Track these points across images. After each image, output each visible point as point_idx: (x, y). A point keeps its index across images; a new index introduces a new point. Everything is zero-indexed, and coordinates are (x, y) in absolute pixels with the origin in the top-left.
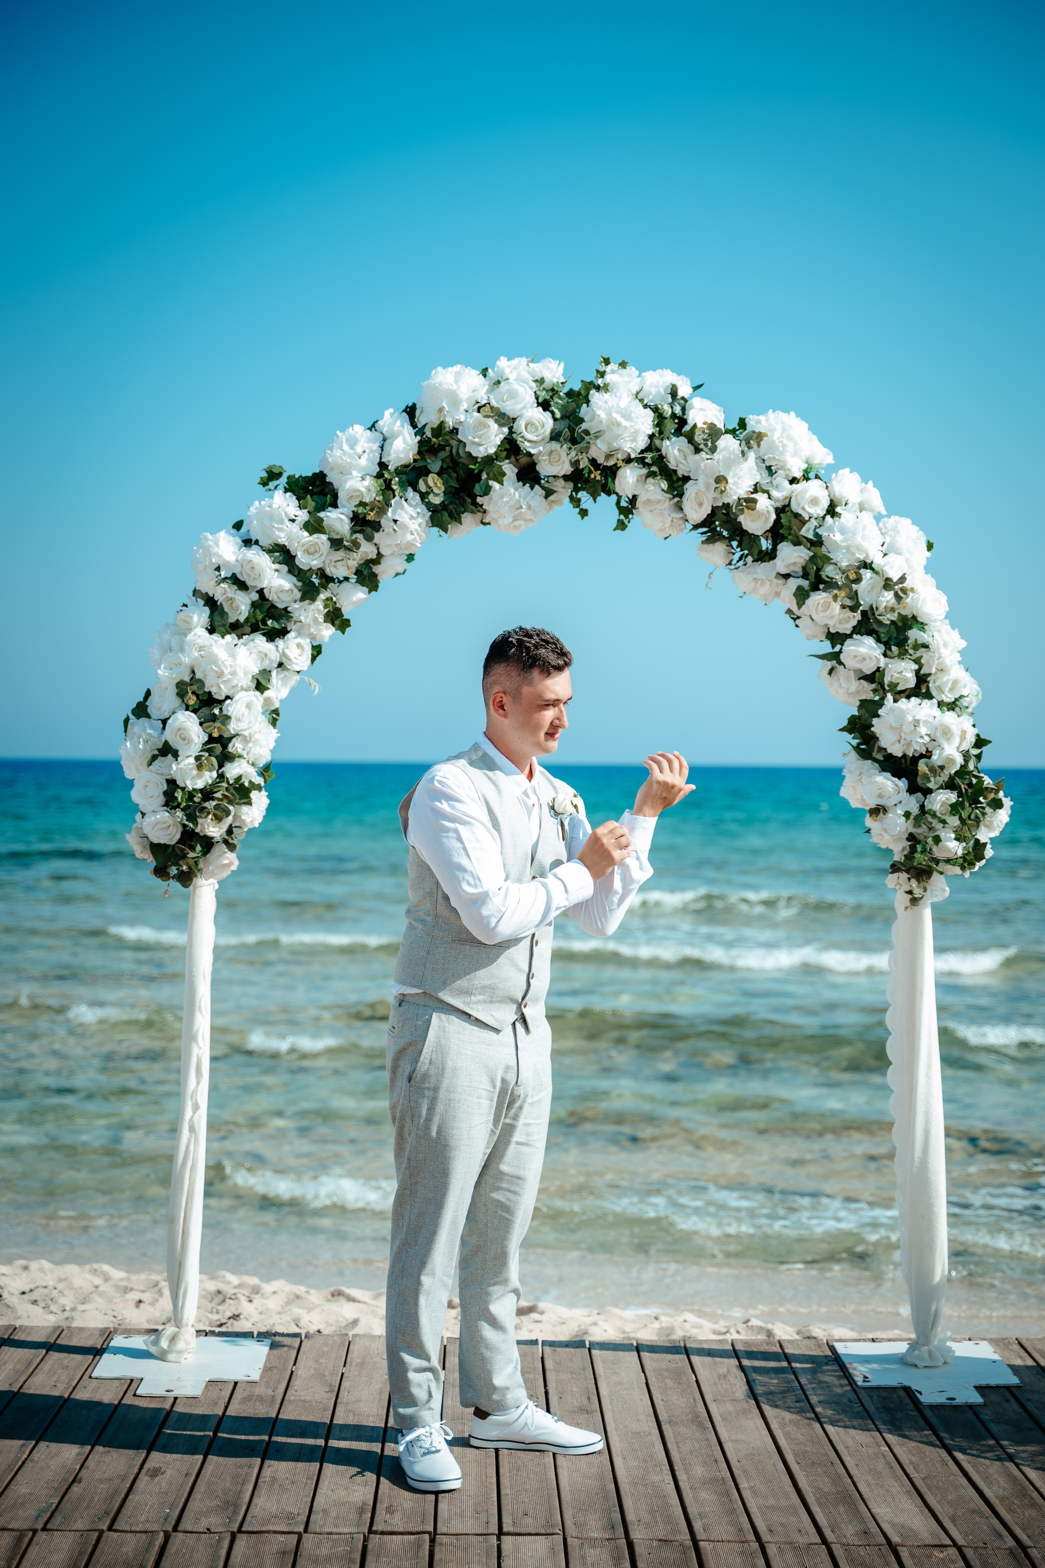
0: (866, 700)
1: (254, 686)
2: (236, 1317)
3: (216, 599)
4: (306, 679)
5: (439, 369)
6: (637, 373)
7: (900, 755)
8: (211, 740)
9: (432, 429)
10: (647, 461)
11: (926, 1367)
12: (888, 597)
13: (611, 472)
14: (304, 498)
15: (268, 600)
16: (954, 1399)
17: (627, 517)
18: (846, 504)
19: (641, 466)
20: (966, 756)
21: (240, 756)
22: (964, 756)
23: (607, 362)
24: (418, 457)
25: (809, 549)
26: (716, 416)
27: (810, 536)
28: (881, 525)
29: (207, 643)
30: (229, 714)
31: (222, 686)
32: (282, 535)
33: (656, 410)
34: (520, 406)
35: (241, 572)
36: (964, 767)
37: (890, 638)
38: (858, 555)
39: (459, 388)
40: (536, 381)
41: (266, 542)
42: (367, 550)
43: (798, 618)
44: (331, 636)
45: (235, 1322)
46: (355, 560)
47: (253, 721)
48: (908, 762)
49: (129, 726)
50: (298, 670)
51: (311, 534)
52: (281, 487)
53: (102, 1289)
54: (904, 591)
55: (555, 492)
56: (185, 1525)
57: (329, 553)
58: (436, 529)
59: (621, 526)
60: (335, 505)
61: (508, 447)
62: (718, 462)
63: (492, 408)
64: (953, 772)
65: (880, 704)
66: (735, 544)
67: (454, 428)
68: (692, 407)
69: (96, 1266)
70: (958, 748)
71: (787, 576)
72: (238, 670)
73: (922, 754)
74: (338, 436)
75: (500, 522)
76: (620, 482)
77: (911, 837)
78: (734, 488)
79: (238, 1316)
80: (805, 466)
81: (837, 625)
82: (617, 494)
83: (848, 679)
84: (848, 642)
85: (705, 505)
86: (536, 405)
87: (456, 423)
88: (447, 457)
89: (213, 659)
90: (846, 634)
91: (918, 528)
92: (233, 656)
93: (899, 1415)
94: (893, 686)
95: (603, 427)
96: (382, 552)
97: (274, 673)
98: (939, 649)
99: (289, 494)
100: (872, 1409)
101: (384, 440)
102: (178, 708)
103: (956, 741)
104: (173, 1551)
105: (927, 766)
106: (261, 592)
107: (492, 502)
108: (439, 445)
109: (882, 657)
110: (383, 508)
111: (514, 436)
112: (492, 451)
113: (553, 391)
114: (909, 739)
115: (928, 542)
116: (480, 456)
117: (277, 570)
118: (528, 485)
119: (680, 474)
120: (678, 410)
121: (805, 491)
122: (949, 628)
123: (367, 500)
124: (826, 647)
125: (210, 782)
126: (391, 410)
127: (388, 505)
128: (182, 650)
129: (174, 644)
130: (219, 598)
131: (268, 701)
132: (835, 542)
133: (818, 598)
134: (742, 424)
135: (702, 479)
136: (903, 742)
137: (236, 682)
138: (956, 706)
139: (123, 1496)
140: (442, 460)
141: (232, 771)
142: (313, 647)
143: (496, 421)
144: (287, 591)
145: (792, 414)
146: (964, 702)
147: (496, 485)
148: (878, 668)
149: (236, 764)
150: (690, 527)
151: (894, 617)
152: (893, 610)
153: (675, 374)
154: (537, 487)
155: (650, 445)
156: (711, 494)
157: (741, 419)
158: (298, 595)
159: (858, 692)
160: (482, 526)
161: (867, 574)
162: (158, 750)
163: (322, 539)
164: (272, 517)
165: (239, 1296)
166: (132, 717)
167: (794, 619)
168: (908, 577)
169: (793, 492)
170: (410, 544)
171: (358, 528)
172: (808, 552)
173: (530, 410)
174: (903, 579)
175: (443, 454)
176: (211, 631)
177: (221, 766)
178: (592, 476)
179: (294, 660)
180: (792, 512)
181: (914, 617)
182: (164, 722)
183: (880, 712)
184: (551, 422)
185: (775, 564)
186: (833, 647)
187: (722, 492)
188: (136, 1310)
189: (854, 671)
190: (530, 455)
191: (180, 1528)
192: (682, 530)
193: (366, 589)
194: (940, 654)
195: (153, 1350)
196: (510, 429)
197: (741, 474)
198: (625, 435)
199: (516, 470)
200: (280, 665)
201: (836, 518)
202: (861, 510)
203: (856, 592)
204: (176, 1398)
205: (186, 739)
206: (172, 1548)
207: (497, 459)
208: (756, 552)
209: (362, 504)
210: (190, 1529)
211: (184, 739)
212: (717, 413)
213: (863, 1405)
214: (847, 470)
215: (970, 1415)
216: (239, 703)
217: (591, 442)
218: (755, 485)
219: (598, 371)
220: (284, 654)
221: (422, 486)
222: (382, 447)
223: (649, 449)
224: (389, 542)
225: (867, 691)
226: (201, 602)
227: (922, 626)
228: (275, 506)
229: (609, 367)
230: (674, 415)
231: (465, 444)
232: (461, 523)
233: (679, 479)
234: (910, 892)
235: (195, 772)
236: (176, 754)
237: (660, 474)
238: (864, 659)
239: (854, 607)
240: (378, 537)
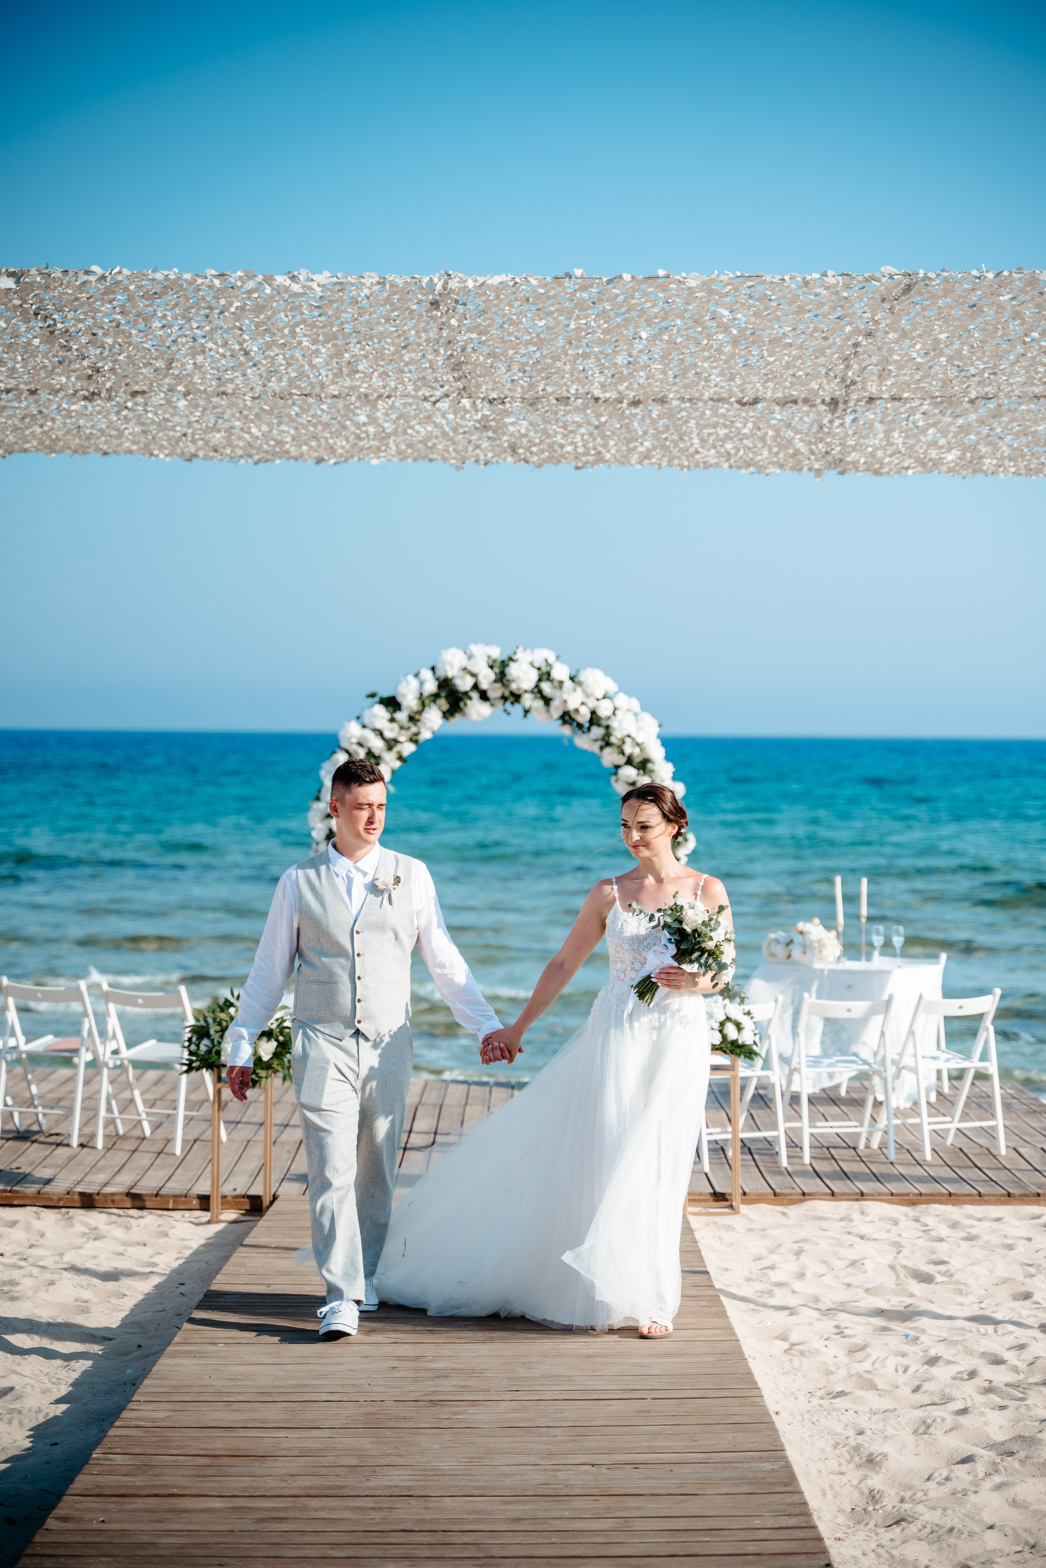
5: (446, 649)
6: (531, 652)
9: (443, 678)
12: (637, 750)
13: (519, 696)
14: (387, 707)
15: (372, 751)
18: (621, 709)
19: (532, 694)
23: (518, 648)
24: (437, 690)
25: (604, 730)
27: (605, 724)
28: (636, 717)
32: (379, 724)
33: (539, 669)
34: (481, 668)
35: (361, 740)
37: (639, 768)
38: (625, 732)
39: (454, 660)
40: (487, 656)
41: (371, 726)
42: (414, 729)
46: (409, 734)
51: (391, 724)
52: (377, 702)
54: (644, 747)
55: (496, 703)
57: (398, 731)
58: (445, 719)
59: (525, 716)
60: (401, 711)
61: (475, 687)
62: (564, 693)
63: (468, 669)
66: (574, 726)
67: (452, 679)
68: (554, 668)
71: (596, 740)
74: (401, 679)
75: (473, 714)
76: (523, 700)
78: (572, 704)
80: (604, 693)
81: (617, 762)
82: (523, 704)
83: (623, 784)
84: (622, 768)
85: (560, 711)
86: (487, 667)
87: (454, 677)
88: (449, 690)
90: (621, 765)
91: (655, 718)
95: (515, 677)
96: (421, 730)
99: (381, 705)
101: (422, 681)
106: (369, 748)
107: (468, 708)
108: (446, 686)
110: (422, 712)
111: (478, 681)
112: (468, 688)
113: (494, 661)
116: (463, 690)
117: (376, 739)
118: (484, 703)
119: (549, 697)
120: (548, 669)
121: (603, 704)
123: (415, 709)
126: (425, 669)
127: (423, 710)
130: (351, 751)
132: (615, 727)
133: (607, 750)
135: (558, 700)
140: (447, 692)
142: (391, 771)
143: (470, 676)
144: (380, 747)
145: (599, 670)
147: (470, 702)
150: (554, 718)
151: (640, 758)
152: (641, 755)
153: (548, 651)
154: (487, 703)
156: (562, 707)
157: (577, 670)
158: (385, 749)
160: (463, 718)
161: (628, 740)
163: (395, 726)
164: (375, 716)
168: (645, 742)
169: (598, 705)
170: (433, 726)
171: (411, 721)
173: (485, 670)
174: (643, 742)
175: (447, 689)
178: (511, 698)
180: (596, 714)
181: (648, 759)
184: (494, 674)
185: (590, 736)
187: (567, 706)
189: (625, 781)
190: (485, 690)
192: (551, 720)
193: (414, 746)
196: (476, 678)
197: (575, 698)
198: (525, 681)
199: (478, 696)
201: (616, 717)
202: (628, 711)
203: (624, 748)
207: (470, 692)
208: (583, 729)
209: (413, 710)
212: (564, 671)
214: (624, 693)
217: (511, 683)
218: (581, 703)
219: (514, 652)
221: (439, 703)
222: (421, 686)
223: (537, 686)
224: (424, 726)
226: (344, 752)
227: (652, 762)
228: (375, 710)
229: (519, 650)
230: (547, 672)
231: (456, 685)
232: (455, 716)
233: (548, 700)
237: (541, 698)
238: (628, 776)
239: (623, 753)
240: (419, 724)
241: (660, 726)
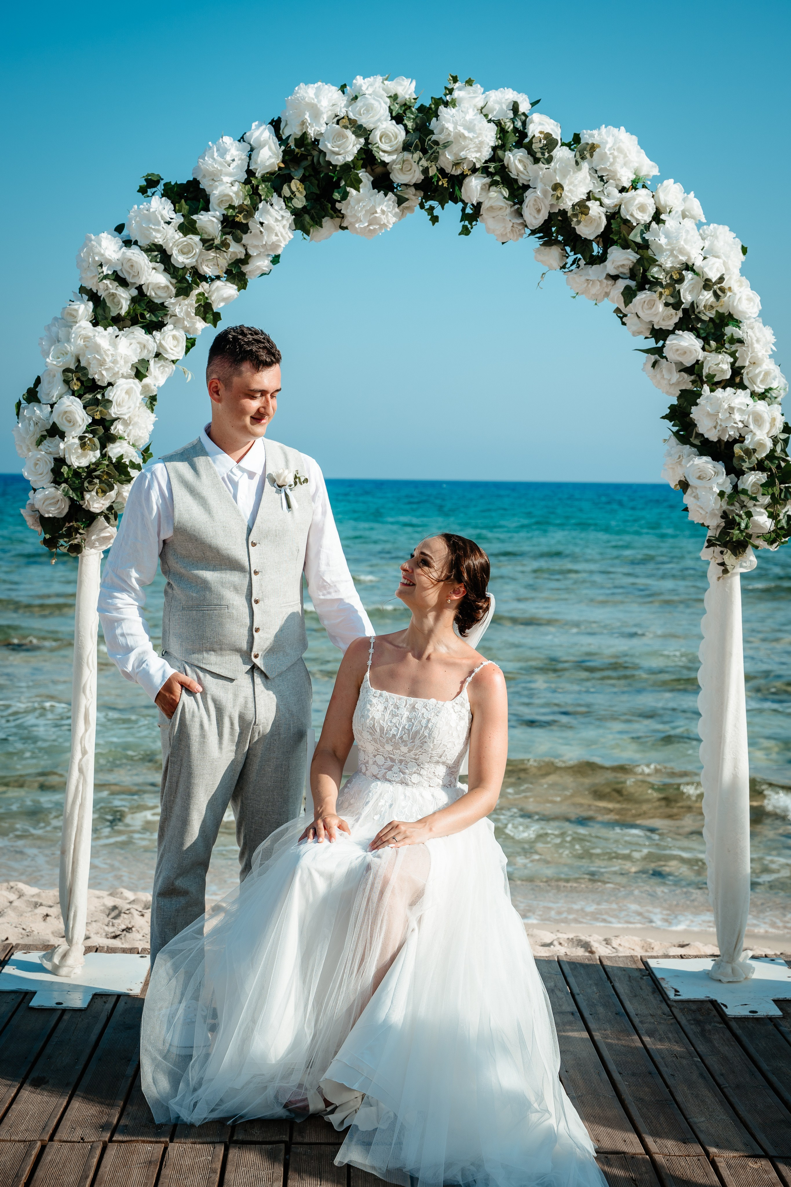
0: (685, 390)
1: (133, 373)
2: (128, 930)
3: (99, 294)
4: (181, 367)
5: (302, 85)
6: (482, 90)
7: (715, 440)
8: (95, 422)
9: (295, 139)
10: (491, 170)
11: (729, 982)
12: (707, 297)
13: (458, 181)
14: (179, 202)
15: (146, 295)
16: (756, 1012)
17: (470, 223)
18: (670, 212)
19: (485, 175)
20: (775, 440)
21: (121, 438)
22: (773, 441)
23: (455, 80)
24: (282, 165)
25: (637, 253)
26: (552, 129)
27: (639, 240)
28: (701, 231)
29: (91, 334)
30: (111, 399)
31: (104, 373)
32: (158, 235)
33: (498, 124)
34: (376, 118)
35: (121, 270)
36: (773, 451)
37: (708, 334)
38: (681, 258)
39: (319, 101)
40: (390, 97)
41: (143, 242)
42: (235, 250)
43: (625, 315)
44: (203, 330)
45: (127, 934)
46: (224, 260)
47: (133, 406)
48: (723, 447)
49: (21, 410)
50: (174, 358)
51: (185, 235)
52: (159, 193)
53: (15, 904)
54: (722, 290)
55: (407, 200)
56: (62, 1134)
57: (201, 252)
58: (299, 232)
59: (466, 231)
60: (207, 209)
61: (364, 156)
62: (555, 172)
63: (349, 119)
64: (764, 455)
65: (699, 395)
66: (568, 249)
67: (316, 140)
68: (532, 122)
69: (12, 884)
70: (768, 433)
71: (615, 278)
72: (119, 359)
73: (735, 439)
74: (210, 148)
75: (357, 226)
76: (465, 189)
77: (725, 515)
78: (569, 195)
79: (130, 929)
80: (634, 177)
81: (661, 322)
82: (463, 201)
83: (670, 371)
84: (671, 337)
85: (542, 212)
86: (390, 118)
87: (317, 135)
88: (309, 166)
89: (97, 348)
90: (668, 330)
91: (734, 235)
92: (115, 346)
93: (708, 1027)
94: (710, 377)
95: (451, 139)
96: (250, 252)
97: (152, 362)
98: (752, 344)
99: (164, 198)
100: (683, 1021)
101: (252, 150)
102: (65, 393)
103: (767, 426)
104: (48, 1161)
105: (741, 448)
106: (140, 288)
107: (349, 207)
108: (302, 154)
109: (701, 351)
110: (251, 211)
111: (370, 146)
112: (350, 158)
113: (406, 107)
114: (724, 425)
115: (743, 247)
116: (339, 164)
117: (154, 268)
118: (382, 192)
119: (521, 182)
120: (519, 124)
121: (633, 199)
122: (761, 325)
123: (236, 203)
124: (651, 343)
125: (94, 460)
126: (257, 123)
127: (256, 208)
128: (68, 341)
129: (62, 335)
130: (102, 293)
131: (146, 388)
132: (661, 245)
133: (644, 297)
134: (577, 138)
135: (540, 186)
136: (718, 428)
137: (117, 370)
138: (766, 397)
139: (7, 1105)
140: (305, 169)
141: (115, 450)
142: (187, 339)
143: (354, 133)
144: (164, 288)
145: (622, 128)
146: (774, 394)
147: (353, 192)
148: (698, 361)
149: (117, 444)
150: (528, 232)
151: (712, 314)
152: (712, 307)
153: (515, 92)
154: (390, 194)
155: (493, 156)
156: (549, 200)
157: (575, 134)
158: (174, 291)
159: (678, 383)
160: (341, 231)
161: (689, 275)
162: (47, 430)
163: (195, 240)
164: (150, 218)
165: (133, 911)
166: (23, 401)
167: (621, 318)
168: (726, 277)
169: (622, 199)
170: (275, 246)
171: (228, 230)
172: (636, 255)
173: (384, 123)
174: (721, 279)
175: (305, 163)
176: (95, 324)
177: (103, 447)
178: (440, 183)
179: (170, 351)
180: (621, 218)
181: (730, 315)
182: (52, 406)
183: (698, 401)
184: (403, 133)
185: (606, 266)
186: (657, 343)
187: (558, 198)
188: (43, 923)
189: (676, 363)
190: (384, 164)
191: (56, 1138)
192: (521, 235)
193: (236, 287)
194: (753, 349)
195: (48, 965)
196: (367, 139)
197: (576, 182)
198: (470, 146)
199: (372, 179)
200: (158, 355)
201: (661, 225)
202: (684, 216)
203: (679, 291)
204: (64, 1011)
205: (72, 422)
206: (48, 1157)
207: (354, 168)
208: (588, 255)
209: (231, 207)
210: (65, 1139)
211: (70, 422)
212: (552, 127)
213: (675, 1018)
214: (672, 181)
215: (771, 1027)
216: (119, 389)
217: (440, 151)
218: (589, 193)
219: (446, 88)
220: (160, 345)
221: (286, 191)
222: (250, 157)
223: (492, 159)
224: (256, 243)
225: (686, 382)
226: (86, 297)
227: (737, 323)
228: (152, 210)
229: (457, 85)
230: (515, 130)
231: (325, 154)
232: (321, 226)
233: (519, 188)
234: (723, 564)
235: (80, 451)
236: (62, 436)
237: (503, 183)
238: (685, 352)
239: (677, 305)
240: (246, 239)
241: (744, 250)
